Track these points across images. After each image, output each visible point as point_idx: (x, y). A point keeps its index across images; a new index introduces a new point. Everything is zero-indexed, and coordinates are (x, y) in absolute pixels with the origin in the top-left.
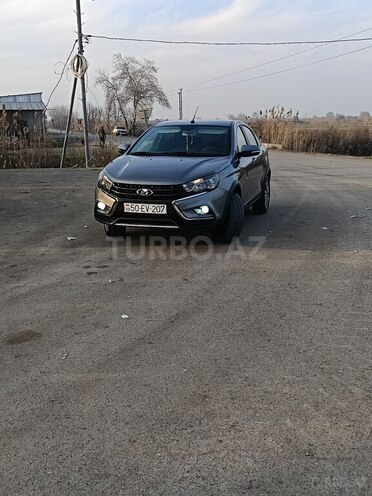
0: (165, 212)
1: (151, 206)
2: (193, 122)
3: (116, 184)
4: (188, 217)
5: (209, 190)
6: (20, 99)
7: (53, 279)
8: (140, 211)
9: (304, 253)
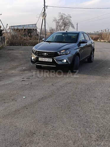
0: (51, 61)
1: (47, 59)
2: (67, 32)
3: (37, 51)
4: (59, 63)
5: (66, 54)
6: (30, 26)
7: (10, 82)
8: (44, 61)
9: (98, 77)
